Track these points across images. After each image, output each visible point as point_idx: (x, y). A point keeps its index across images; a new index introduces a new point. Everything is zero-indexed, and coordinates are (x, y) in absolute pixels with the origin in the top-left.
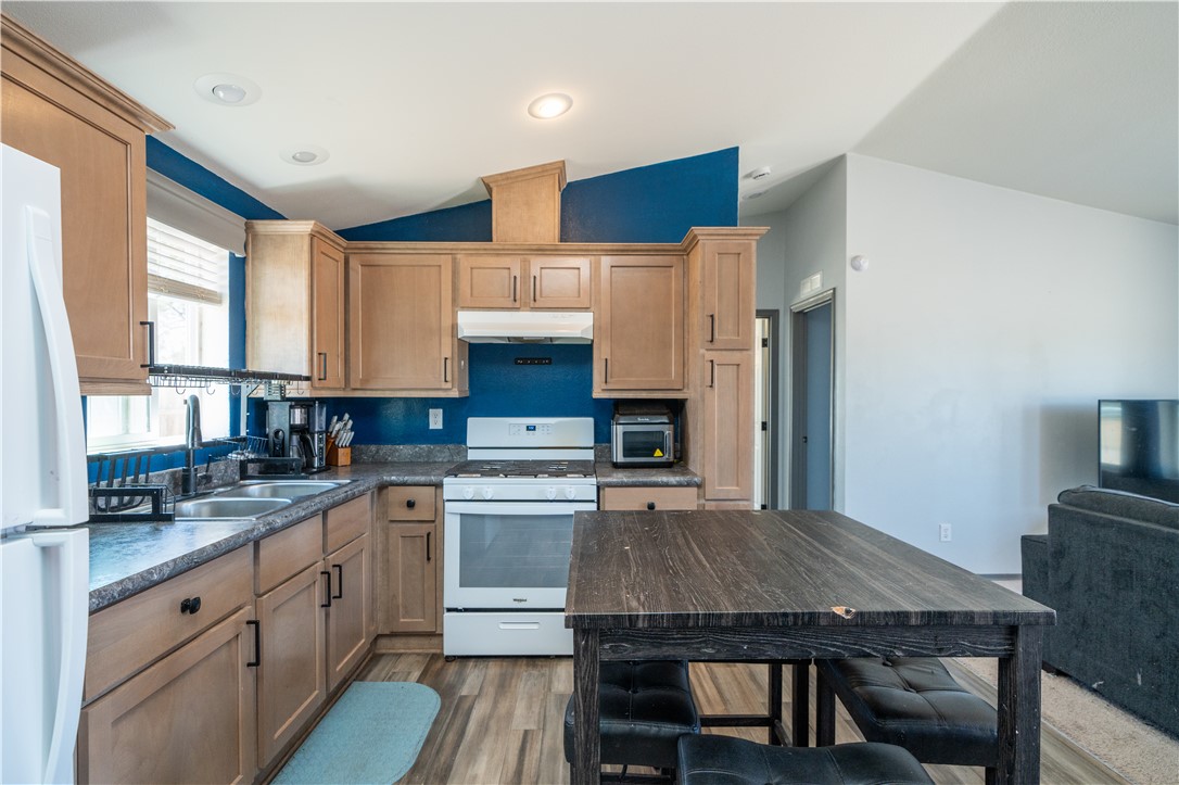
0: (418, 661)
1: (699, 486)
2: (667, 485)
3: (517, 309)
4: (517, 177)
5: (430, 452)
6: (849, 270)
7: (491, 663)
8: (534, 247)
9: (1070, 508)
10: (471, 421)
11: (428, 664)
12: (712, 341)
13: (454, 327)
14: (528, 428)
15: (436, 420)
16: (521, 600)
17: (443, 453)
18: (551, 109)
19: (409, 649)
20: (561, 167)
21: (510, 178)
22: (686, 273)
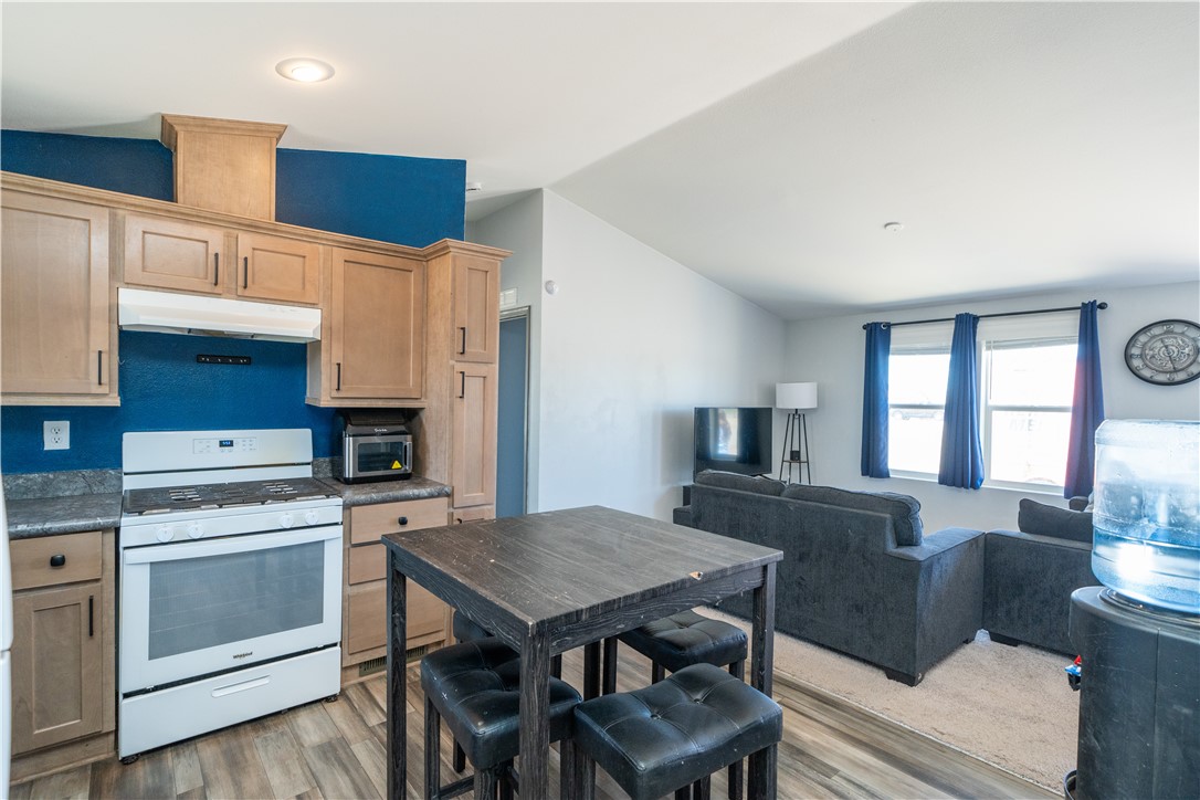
0: (74, 781)
1: (449, 495)
2: (418, 498)
3: (218, 295)
4: (218, 128)
5: (46, 483)
6: (544, 291)
7: (200, 745)
8: (247, 222)
9: (705, 486)
10: (127, 436)
11: (93, 778)
12: (463, 353)
13: (114, 309)
14: (222, 444)
15: (57, 437)
16: (244, 655)
17: (70, 484)
18: (307, 74)
19: (45, 770)
20: (280, 131)
21: (208, 127)
22: (425, 280)
